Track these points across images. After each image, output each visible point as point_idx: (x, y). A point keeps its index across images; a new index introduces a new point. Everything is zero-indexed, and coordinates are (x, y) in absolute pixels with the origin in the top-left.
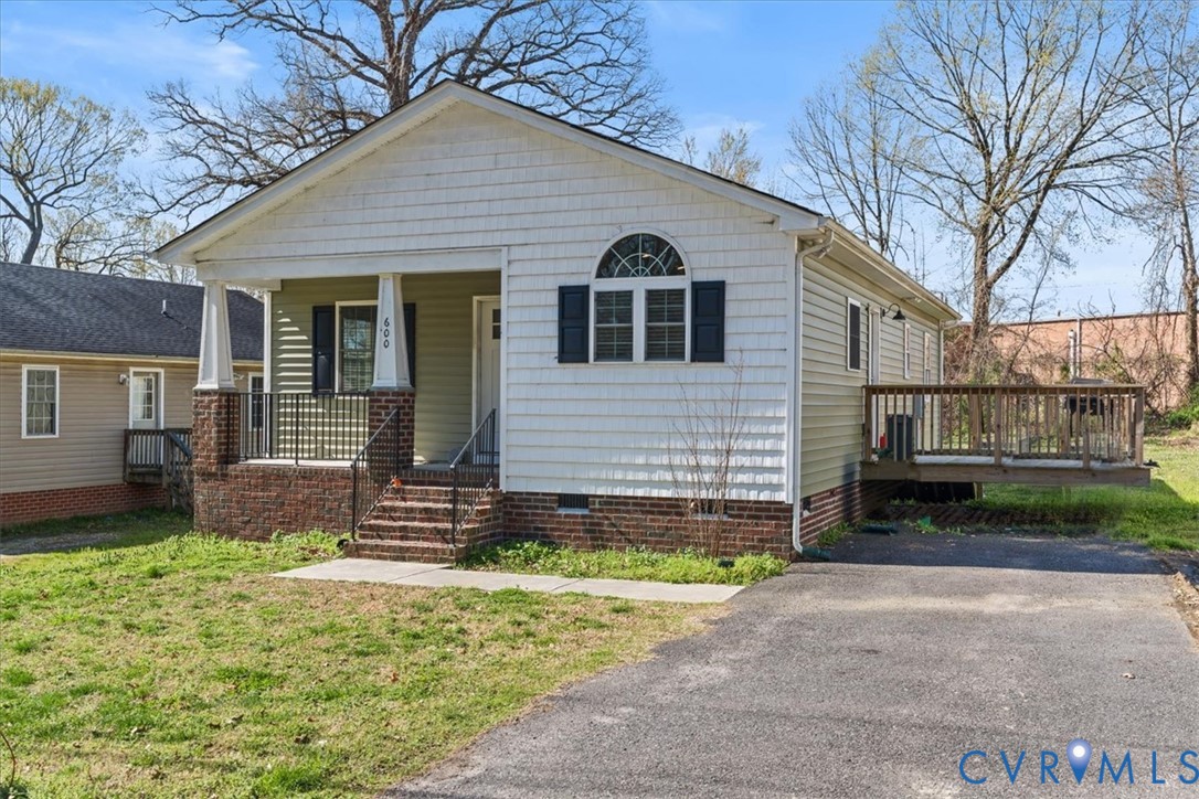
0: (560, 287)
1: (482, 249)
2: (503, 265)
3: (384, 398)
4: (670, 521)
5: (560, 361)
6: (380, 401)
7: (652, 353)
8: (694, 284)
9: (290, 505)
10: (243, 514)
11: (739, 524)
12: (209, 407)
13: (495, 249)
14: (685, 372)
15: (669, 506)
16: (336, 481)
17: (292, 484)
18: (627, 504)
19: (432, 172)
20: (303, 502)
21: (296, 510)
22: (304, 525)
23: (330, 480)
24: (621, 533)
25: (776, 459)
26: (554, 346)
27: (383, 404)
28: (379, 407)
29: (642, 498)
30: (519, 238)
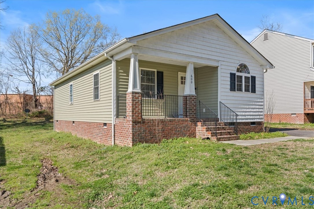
0: (230, 73)
1: (215, 60)
2: (220, 65)
3: (193, 98)
4: (248, 127)
5: (231, 91)
6: (192, 98)
7: (245, 91)
8: (251, 76)
9: (166, 130)
10: (150, 135)
11: (257, 126)
12: (138, 98)
13: (218, 61)
14: (250, 94)
15: (248, 124)
16: (180, 122)
17: (167, 124)
18: (241, 124)
19: (204, 37)
20: (170, 129)
21: (168, 132)
22: (171, 137)
23: (178, 122)
24: (240, 130)
25: (262, 113)
26: (229, 87)
27: (193, 99)
28: (192, 100)
29: (244, 122)
30: (223, 59)
